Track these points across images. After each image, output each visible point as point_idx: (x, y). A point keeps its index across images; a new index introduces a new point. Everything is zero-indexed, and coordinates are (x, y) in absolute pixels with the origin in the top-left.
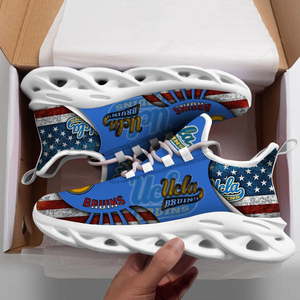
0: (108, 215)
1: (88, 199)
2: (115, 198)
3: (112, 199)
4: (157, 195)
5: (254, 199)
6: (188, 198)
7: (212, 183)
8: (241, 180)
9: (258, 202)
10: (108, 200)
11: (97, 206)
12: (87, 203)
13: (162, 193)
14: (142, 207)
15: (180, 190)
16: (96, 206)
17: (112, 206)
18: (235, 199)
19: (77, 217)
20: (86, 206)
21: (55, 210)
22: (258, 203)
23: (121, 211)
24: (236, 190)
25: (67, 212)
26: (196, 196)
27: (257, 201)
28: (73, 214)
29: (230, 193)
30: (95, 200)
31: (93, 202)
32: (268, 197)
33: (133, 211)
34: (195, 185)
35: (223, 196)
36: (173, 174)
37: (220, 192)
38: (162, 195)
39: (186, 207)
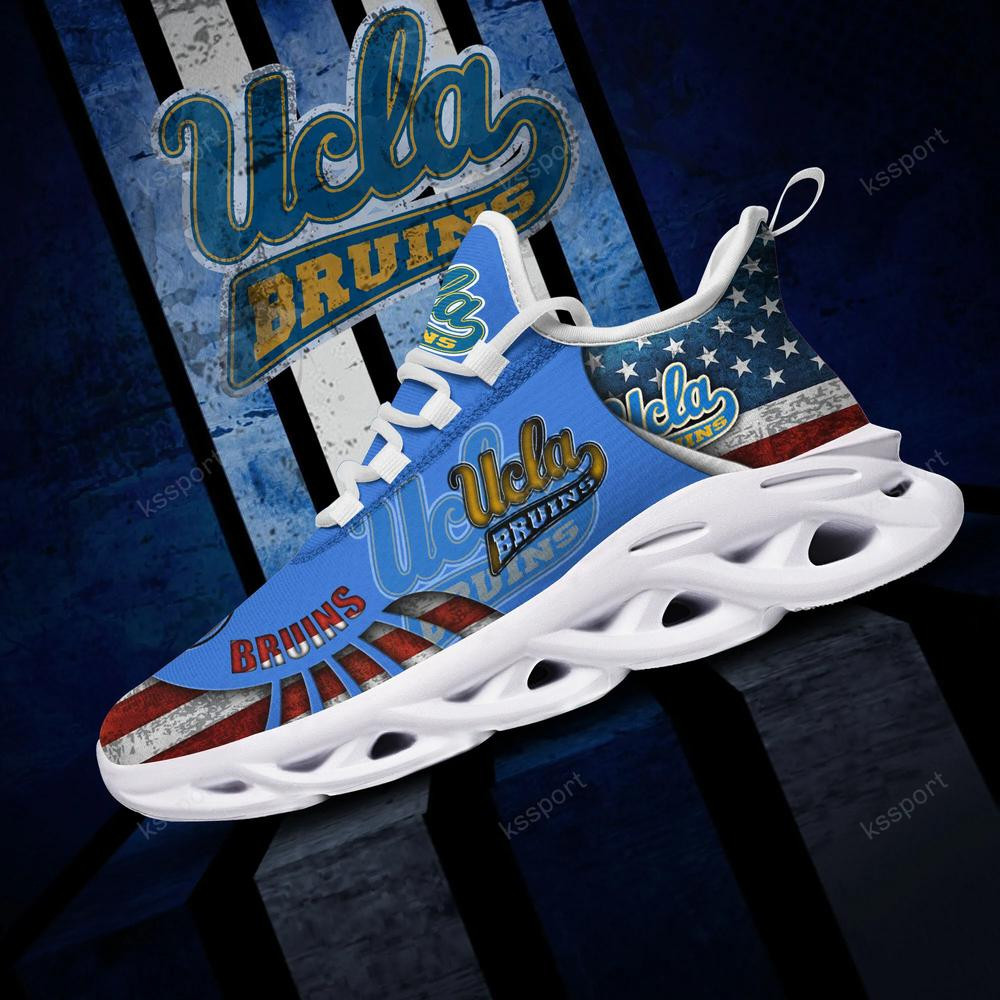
0: (327, 666)
1: (241, 642)
2: (326, 603)
3: (317, 611)
4: (458, 532)
5: (778, 411)
6: (561, 494)
7: (615, 410)
8: (707, 363)
9: (795, 415)
10: (306, 620)
11: (279, 652)
12: (242, 657)
13: (469, 516)
14: (424, 593)
15: (522, 482)
16: (274, 655)
17: (329, 632)
19: (230, 718)
20: (244, 670)
21: (149, 725)
22: (793, 419)
23: (364, 637)
24: (705, 402)
25: (189, 716)
26: (583, 477)
27: (789, 413)
28: (213, 715)
29: (690, 417)
30: (266, 637)
31: (262, 646)
32: (821, 392)
33: (403, 618)
34: (565, 442)
35: (671, 440)
36: (477, 438)
37: (657, 431)
38: (473, 523)
39: (566, 526)
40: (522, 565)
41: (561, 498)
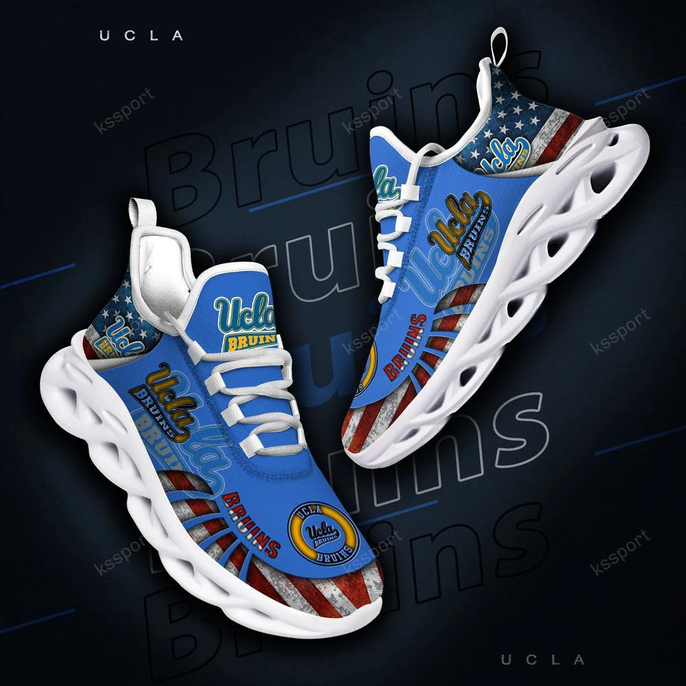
0: (426, 352)
1: (387, 366)
2: (410, 326)
3: (408, 332)
5: (544, 133)
7: (480, 173)
8: (505, 133)
9: (552, 130)
10: (406, 339)
11: (404, 360)
12: (391, 372)
13: (446, 252)
14: (446, 295)
15: (459, 225)
16: (403, 362)
17: (418, 337)
18: (525, 158)
19: (402, 401)
20: (395, 377)
21: (373, 426)
22: (552, 132)
23: (433, 330)
24: (514, 148)
25: (386, 412)
26: (483, 208)
27: (549, 131)
28: (395, 405)
29: (512, 158)
30: (395, 357)
31: (396, 362)
32: (556, 115)
33: (443, 311)
34: (467, 198)
35: (509, 171)
36: (430, 218)
37: (501, 171)
38: (449, 254)
39: (487, 232)
40: (478, 259)
41: (479, 221)
